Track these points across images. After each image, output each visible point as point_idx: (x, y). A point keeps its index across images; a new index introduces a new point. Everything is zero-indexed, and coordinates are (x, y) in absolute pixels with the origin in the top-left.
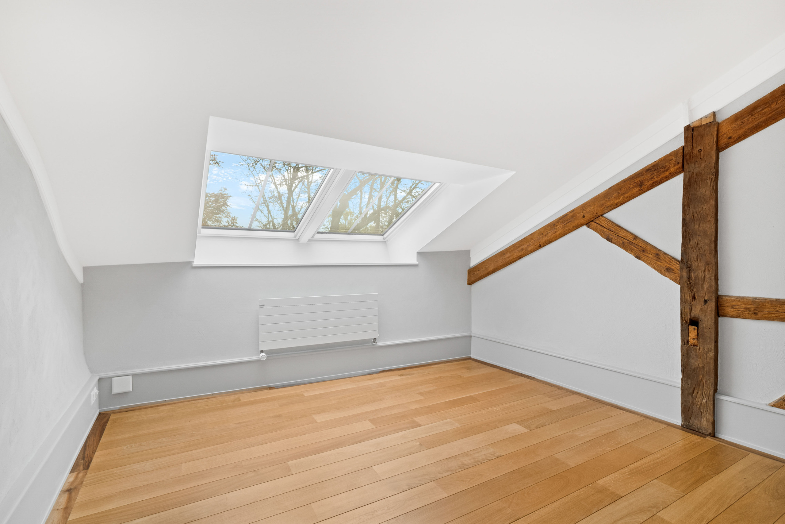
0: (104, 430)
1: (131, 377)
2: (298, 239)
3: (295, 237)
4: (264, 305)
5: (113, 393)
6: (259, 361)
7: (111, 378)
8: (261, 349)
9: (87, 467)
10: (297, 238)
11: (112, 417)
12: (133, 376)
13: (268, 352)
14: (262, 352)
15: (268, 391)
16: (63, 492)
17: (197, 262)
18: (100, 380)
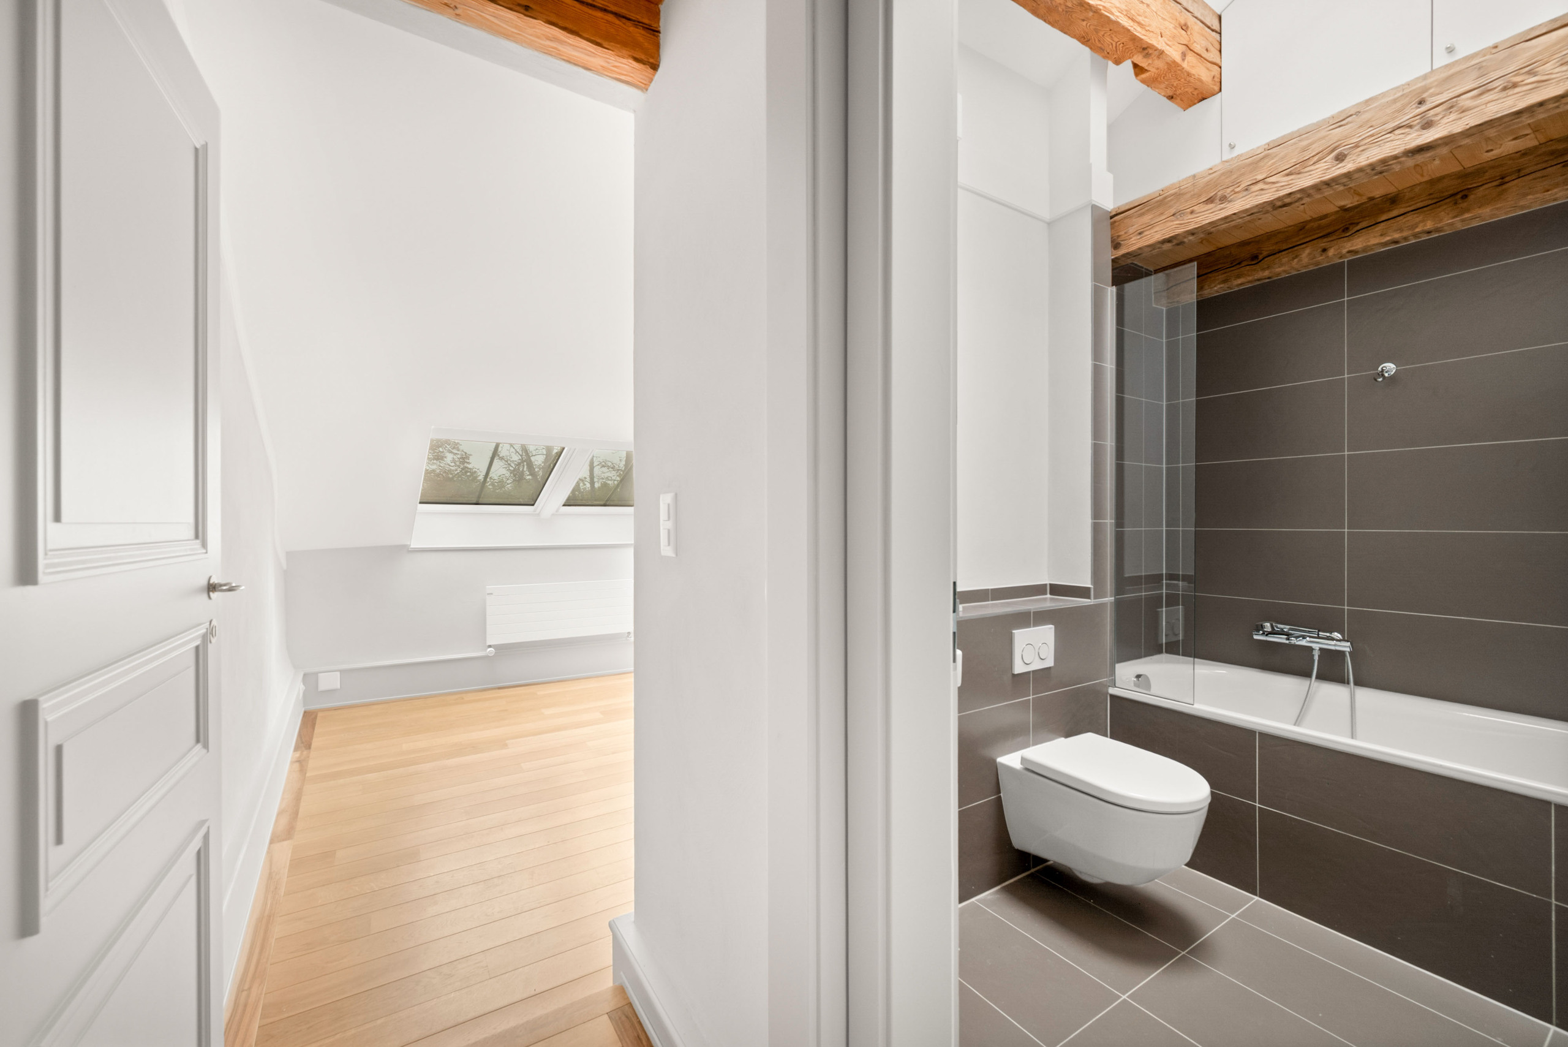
0: (315, 724)
1: (338, 673)
2: (538, 514)
3: (535, 511)
4: (492, 594)
5: (319, 690)
6: (486, 657)
7: (316, 674)
8: (488, 644)
9: (309, 747)
10: (537, 512)
11: (320, 714)
12: (341, 671)
13: (498, 648)
14: (490, 646)
15: (497, 691)
16: (292, 763)
17: (414, 544)
18: (305, 675)
